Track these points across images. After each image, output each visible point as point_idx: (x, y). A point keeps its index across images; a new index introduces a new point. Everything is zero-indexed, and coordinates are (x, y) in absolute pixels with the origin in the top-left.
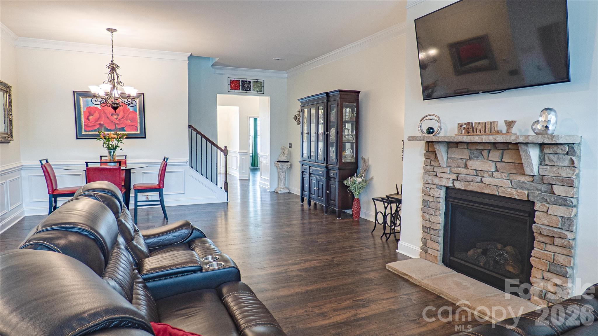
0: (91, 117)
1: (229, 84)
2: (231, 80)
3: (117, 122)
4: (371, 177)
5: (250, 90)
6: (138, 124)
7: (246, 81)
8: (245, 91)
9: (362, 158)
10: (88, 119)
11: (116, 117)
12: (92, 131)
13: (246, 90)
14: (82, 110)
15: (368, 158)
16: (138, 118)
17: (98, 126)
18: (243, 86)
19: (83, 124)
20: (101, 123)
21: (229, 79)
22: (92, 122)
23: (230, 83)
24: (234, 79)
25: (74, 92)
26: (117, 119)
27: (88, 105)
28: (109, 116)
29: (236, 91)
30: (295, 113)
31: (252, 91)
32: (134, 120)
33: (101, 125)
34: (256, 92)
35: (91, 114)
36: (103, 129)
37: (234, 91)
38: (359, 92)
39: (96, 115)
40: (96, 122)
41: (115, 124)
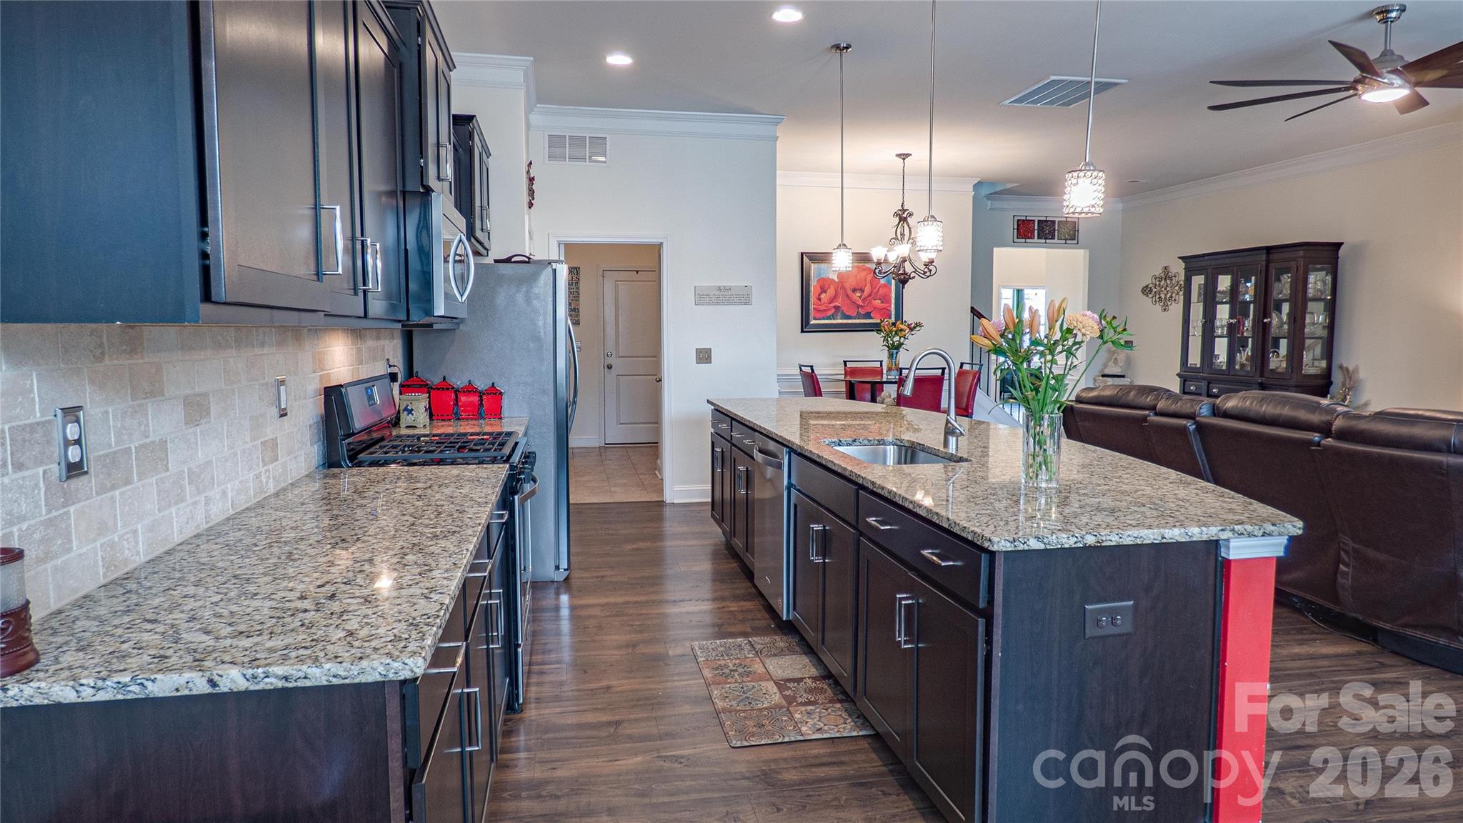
0: (823, 296)
1: (1016, 227)
2: (1018, 221)
3: (861, 304)
4: (1363, 401)
5: (1053, 238)
6: (893, 306)
7: (1046, 221)
8: (1044, 241)
9: (1341, 367)
10: (820, 299)
11: (859, 294)
12: (824, 319)
13: (1046, 239)
14: (813, 283)
15: (1357, 366)
16: (893, 296)
17: (833, 311)
18: (1041, 230)
19: (812, 307)
20: (838, 304)
21: (1016, 218)
22: (824, 303)
23: (1018, 225)
24: (1024, 218)
25: (802, 254)
26: (860, 297)
27: (820, 275)
28: (850, 292)
29: (1027, 240)
30: (1147, 281)
31: (1056, 241)
32: (886, 299)
33: (837, 308)
34: (1064, 242)
35: (823, 290)
36: (839, 314)
37: (1024, 240)
38: (1339, 245)
39: (831, 292)
40: (830, 303)
41: (858, 306)
